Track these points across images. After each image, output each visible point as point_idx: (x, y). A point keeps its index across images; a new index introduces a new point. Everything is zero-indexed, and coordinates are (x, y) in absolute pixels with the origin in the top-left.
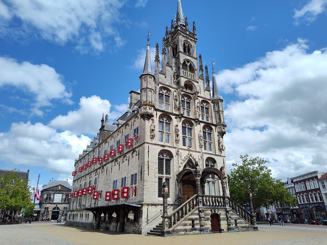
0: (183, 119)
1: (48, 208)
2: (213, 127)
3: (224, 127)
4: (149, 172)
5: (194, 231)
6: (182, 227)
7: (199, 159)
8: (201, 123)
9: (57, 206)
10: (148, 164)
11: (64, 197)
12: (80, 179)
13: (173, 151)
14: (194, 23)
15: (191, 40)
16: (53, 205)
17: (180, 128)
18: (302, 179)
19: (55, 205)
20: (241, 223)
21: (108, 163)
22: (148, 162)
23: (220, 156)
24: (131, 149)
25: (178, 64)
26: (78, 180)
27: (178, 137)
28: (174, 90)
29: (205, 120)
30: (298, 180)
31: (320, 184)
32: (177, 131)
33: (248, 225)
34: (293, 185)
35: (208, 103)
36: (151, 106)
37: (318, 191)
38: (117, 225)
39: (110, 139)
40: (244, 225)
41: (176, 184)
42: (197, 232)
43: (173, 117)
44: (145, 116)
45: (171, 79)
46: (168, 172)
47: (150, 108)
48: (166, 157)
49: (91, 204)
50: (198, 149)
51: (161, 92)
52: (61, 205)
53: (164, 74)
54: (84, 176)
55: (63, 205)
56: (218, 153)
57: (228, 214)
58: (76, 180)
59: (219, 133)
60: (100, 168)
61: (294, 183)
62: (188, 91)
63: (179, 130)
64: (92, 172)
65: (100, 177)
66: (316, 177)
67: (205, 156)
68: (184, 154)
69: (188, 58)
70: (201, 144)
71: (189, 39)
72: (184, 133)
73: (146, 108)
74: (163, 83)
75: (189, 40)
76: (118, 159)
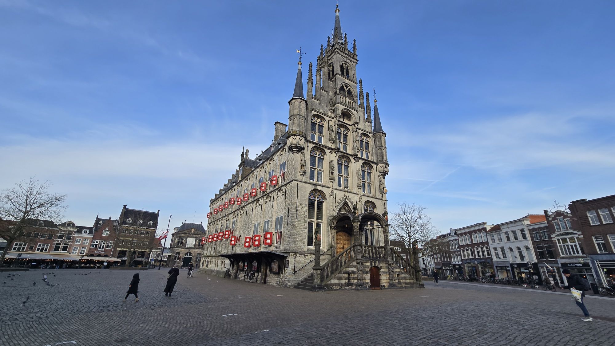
0: (339, 154)
1: (179, 253)
2: (374, 166)
3: (386, 166)
4: (298, 216)
5: (350, 287)
6: (336, 281)
7: (356, 202)
8: (360, 161)
9: (190, 250)
10: (297, 205)
11: (198, 241)
12: (216, 222)
13: (326, 191)
14: (354, 41)
15: (351, 61)
16: (185, 249)
17: (336, 165)
18: (467, 230)
19: (188, 250)
20: (405, 278)
21: (249, 204)
22: (297, 203)
23: (381, 200)
24: (276, 187)
25: (335, 88)
26: (214, 223)
27: (332, 175)
28: (329, 119)
29: (364, 157)
30: (463, 231)
31: (489, 237)
32: (332, 167)
33: (413, 281)
34: (456, 238)
35: (368, 136)
36: (302, 137)
37: (486, 245)
38: (258, 275)
39: (251, 175)
40: (408, 281)
41: (328, 231)
42: (354, 287)
43: (327, 151)
44: (295, 148)
45: (326, 106)
46: (320, 217)
47: (301, 139)
48: (317, 198)
49: (227, 250)
50: (356, 190)
51: (314, 121)
52: (194, 250)
53: (318, 100)
54: (220, 219)
55: (196, 250)
56: (379, 195)
57: (390, 267)
58: (211, 223)
59: (380, 173)
60: (238, 210)
61: (458, 235)
62: (346, 121)
63: (334, 167)
64: (230, 214)
65: (239, 221)
66: (485, 229)
67: (365, 199)
68: (340, 195)
69: (347, 81)
70: (359, 185)
71: (348, 59)
72: (340, 171)
73: (296, 138)
74: (317, 110)
75: (348, 61)
76: (260, 200)
